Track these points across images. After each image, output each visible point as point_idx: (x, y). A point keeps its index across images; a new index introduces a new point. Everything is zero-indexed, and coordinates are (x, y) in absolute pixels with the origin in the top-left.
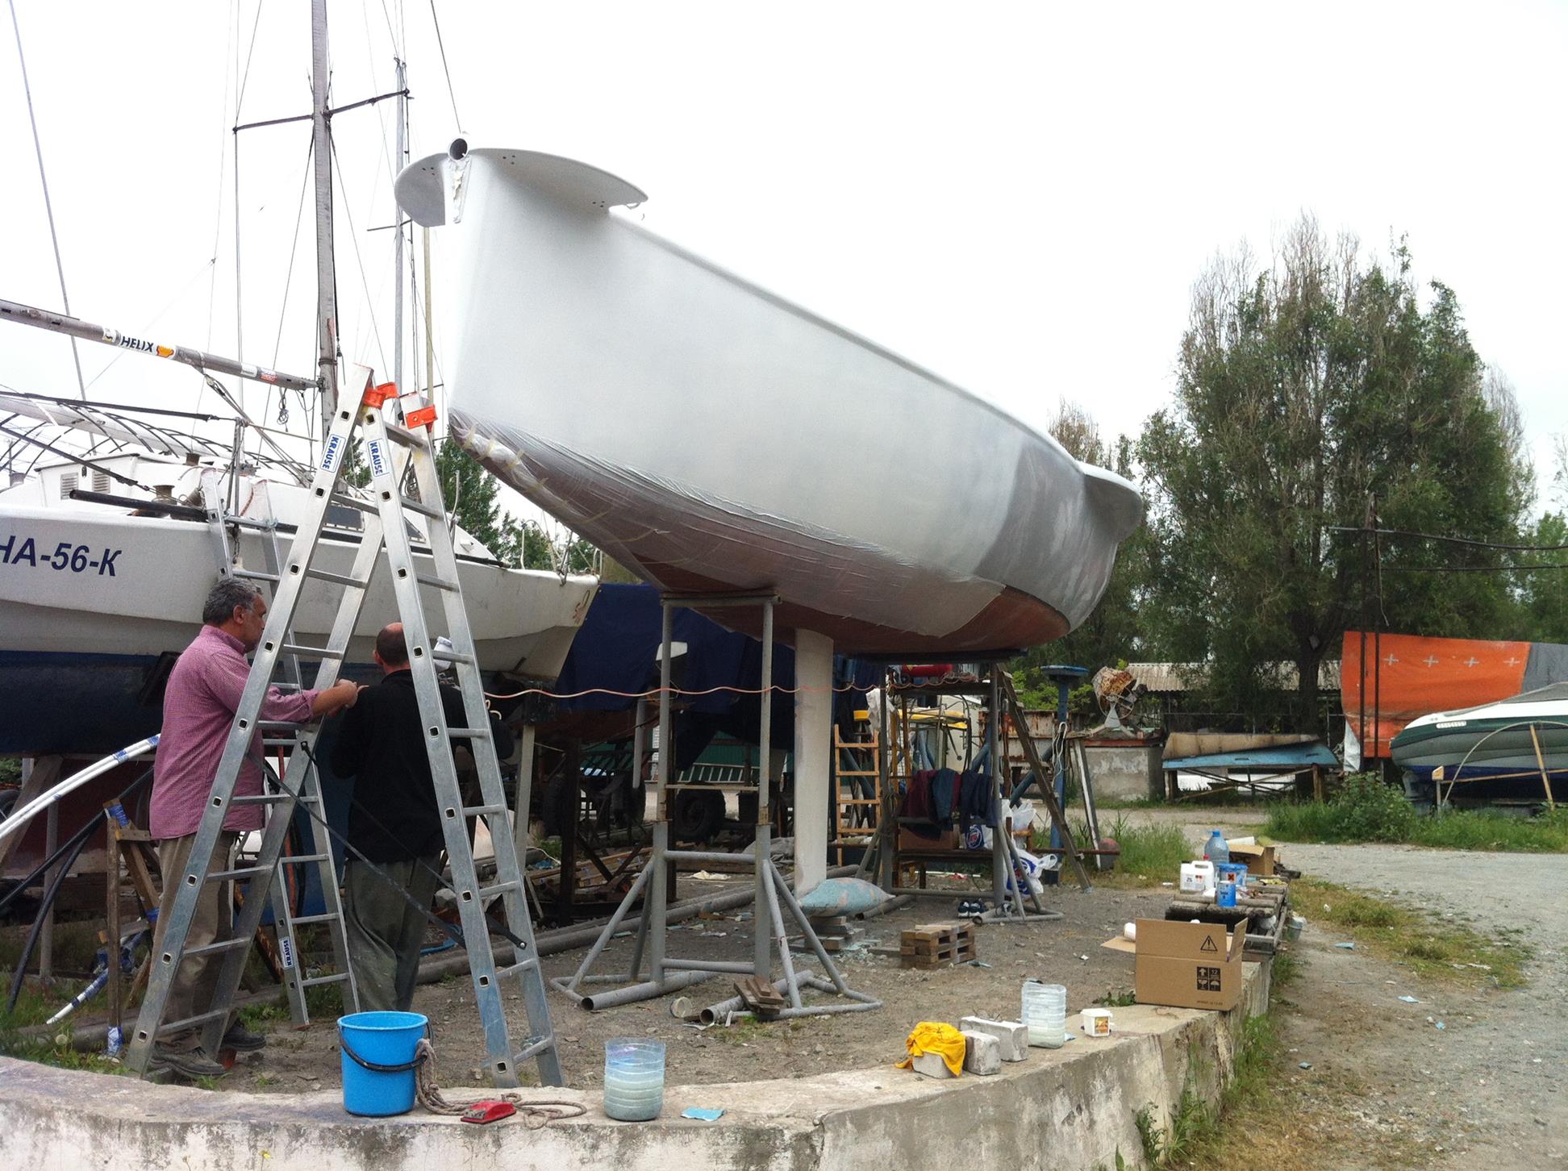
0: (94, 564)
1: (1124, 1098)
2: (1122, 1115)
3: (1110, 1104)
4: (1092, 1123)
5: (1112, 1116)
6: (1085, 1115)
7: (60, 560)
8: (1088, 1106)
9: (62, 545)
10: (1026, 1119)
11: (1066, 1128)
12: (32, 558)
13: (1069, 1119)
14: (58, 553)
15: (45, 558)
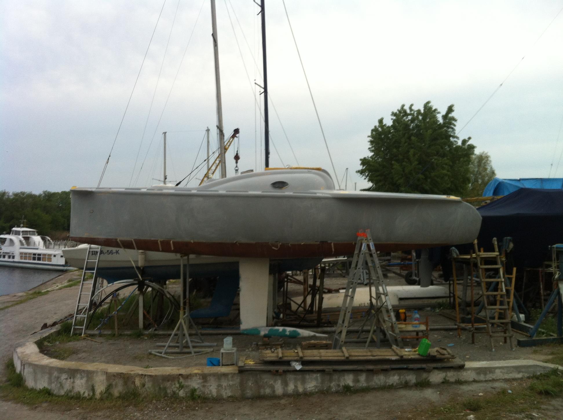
0: (115, 253)
1: (87, 381)
2: (85, 384)
3: (82, 381)
4: (74, 382)
5: (82, 383)
6: (72, 380)
7: (108, 253)
8: (73, 378)
9: (108, 251)
10: (54, 375)
11: (64, 380)
12: (103, 253)
13: (66, 379)
14: (107, 252)
15: (106, 253)
